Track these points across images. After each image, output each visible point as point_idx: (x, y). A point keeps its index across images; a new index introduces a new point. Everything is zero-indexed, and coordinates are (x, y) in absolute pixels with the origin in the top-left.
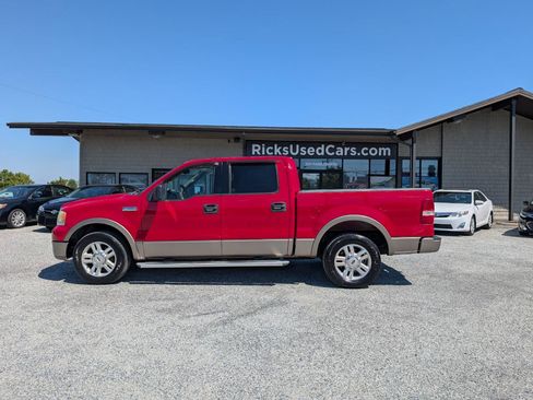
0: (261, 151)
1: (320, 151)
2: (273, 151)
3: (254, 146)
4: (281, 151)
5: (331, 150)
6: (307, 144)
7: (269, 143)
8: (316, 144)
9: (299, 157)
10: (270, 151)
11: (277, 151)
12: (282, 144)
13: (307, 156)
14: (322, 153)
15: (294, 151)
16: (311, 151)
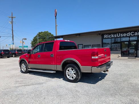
0: (107, 37)
1: (128, 35)
2: (111, 36)
3: (105, 35)
4: (114, 36)
5: (132, 34)
6: (123, 33)
7: (110, 34)
8: (126, 32)
9: (120, 37)
10: (110, 36)
11: (112, 36)
12: (114, 34)
13: (123, 37)
14: (129, 35)
15: (118, 35)
16: (125, 35)
